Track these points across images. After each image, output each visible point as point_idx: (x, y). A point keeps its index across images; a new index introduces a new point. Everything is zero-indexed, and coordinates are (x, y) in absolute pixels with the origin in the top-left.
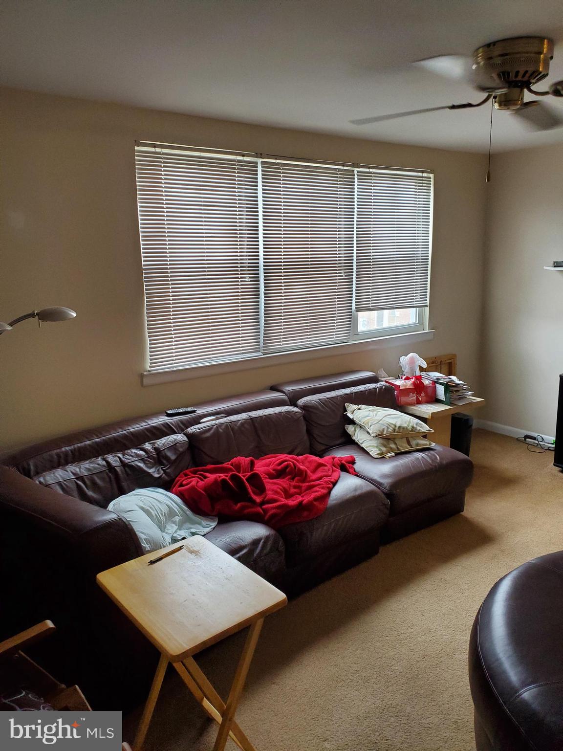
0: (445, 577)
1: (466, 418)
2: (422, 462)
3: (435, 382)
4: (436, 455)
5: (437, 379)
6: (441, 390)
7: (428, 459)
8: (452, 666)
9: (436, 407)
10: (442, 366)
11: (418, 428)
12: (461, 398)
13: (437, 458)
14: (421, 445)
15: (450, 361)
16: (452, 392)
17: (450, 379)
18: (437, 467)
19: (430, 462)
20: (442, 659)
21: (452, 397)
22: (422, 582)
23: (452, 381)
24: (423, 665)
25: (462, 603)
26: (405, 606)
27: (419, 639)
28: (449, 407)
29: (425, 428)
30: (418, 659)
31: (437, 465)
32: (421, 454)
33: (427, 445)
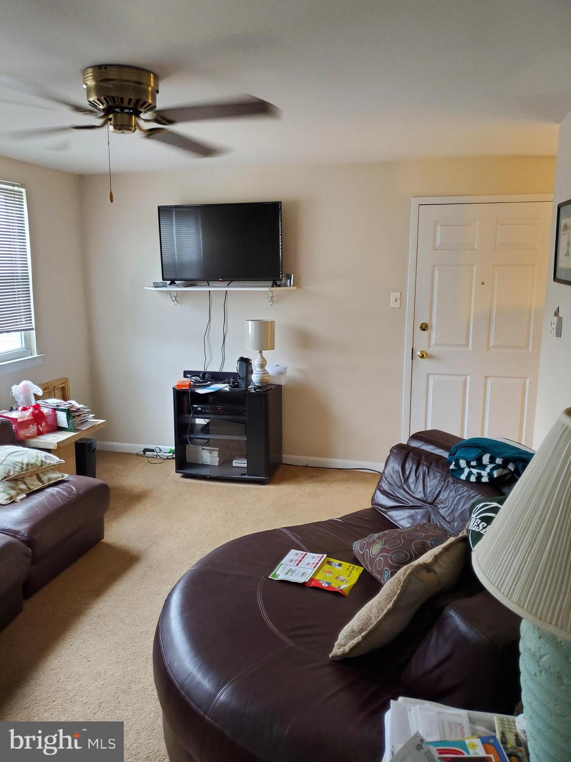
0: (102, 611)
1: (89, 442)
2: (58, 497)
3: (54, 410)
4: (72, 486)
5: (57, 406)
6: (62, 418)
7: (64, 493)
8: (130, 701)
9: (60, 436)
10: (55, 391)
11: (48, 461)
12: (84, 422)
13: (72, 489)
14: (53, 480)
15: (63, 385)
16: (73, 417)
17: (70, 404)
18: (75, 499)
19: (67, 495)
20: (119, 699)
21: (75, 423)
22: (79, 625)
23: (73, 406)
24: (101, 714)
25: (125, 632)
26: (67, 659)
27: (90, 688)
28: (73, 434)
29: (55, 459)
30: (94, 711)
31: (74, 496)
32: (55, 488)
33: (59, 477)
